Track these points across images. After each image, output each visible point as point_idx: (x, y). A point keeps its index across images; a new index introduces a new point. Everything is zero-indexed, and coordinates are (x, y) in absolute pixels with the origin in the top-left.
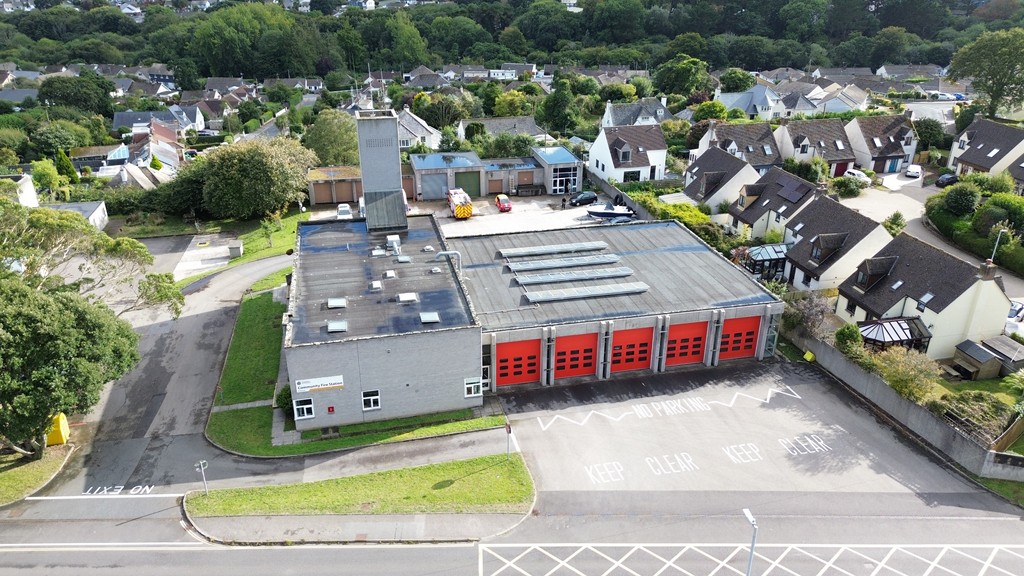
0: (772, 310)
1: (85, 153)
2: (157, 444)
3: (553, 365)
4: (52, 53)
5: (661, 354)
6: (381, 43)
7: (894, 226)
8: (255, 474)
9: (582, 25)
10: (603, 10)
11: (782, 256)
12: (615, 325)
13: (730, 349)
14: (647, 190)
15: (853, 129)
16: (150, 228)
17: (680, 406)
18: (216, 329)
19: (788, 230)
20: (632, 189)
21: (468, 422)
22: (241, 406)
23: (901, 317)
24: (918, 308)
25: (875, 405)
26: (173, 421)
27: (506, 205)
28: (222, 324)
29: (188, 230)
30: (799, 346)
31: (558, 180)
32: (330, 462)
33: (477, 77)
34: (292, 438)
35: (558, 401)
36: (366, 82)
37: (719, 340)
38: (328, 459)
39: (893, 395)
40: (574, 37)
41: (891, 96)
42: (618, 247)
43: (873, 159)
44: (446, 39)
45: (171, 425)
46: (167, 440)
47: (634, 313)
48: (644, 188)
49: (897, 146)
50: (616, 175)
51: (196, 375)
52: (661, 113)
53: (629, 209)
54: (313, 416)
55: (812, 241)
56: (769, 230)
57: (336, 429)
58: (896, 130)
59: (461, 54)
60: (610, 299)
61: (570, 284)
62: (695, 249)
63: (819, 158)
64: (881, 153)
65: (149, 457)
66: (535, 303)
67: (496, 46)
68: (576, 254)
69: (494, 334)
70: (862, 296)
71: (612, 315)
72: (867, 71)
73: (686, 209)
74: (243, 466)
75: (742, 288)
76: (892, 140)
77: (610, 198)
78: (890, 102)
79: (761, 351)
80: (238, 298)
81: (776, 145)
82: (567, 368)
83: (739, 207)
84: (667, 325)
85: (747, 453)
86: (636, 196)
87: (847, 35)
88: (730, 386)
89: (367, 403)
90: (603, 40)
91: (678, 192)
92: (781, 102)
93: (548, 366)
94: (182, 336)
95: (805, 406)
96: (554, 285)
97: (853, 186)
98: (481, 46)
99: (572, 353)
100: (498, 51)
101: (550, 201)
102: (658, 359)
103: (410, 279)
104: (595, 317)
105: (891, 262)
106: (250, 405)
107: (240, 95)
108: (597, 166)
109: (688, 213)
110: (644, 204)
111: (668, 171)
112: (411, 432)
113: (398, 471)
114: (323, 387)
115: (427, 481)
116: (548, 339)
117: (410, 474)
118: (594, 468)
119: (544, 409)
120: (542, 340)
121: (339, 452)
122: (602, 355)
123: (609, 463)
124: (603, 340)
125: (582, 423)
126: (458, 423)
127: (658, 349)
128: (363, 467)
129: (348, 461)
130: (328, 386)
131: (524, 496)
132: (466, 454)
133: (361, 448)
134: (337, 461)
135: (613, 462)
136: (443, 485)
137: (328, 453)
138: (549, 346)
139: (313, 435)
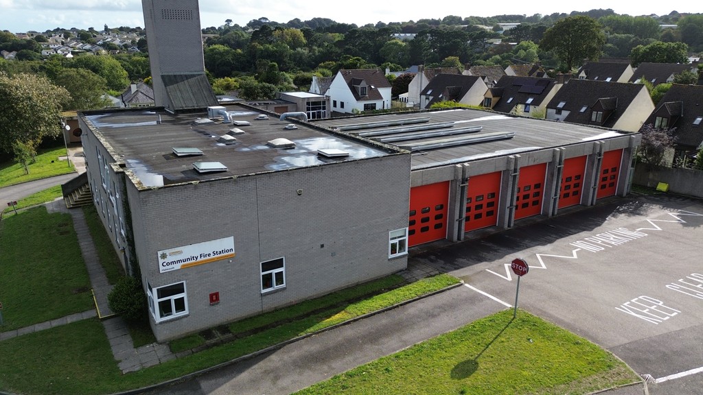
0: (635, 140)
3: (464, 215)
5: (555, 195)
15: (510, 73)
17: (616, 237)
19: (550, 110)
22: (39, 327)
32: (245, 376)
34: (152, 356)
35: (489, 253)
37: (599, 175)
38: (240, 371)
54: (186, 312)
55: (582, 111)
79: (625, 187)
82: (473, 218)
84: (563, 159)
89: (267, 281)
93: (460, 215)
99: (477, 199)
102: (553, 200)
105: (680, 106)
106: (55, 323)
112: (343, 312)
113: (376, 366)
114: (203, 259)
115: (437, 369)
116: (462, 179)
117: (400, 365)
118: (627, 307)
119: (481, 262)
120: (455, 181)
121: (251, 357)
122: (508, 198)
123: (636, 299)
124: (511, 179)
125: (544, 267)
126: (396, 291)
127: (554, 187)
128: (311, 373)
129: (277, 368)
130: (212, 257)
131: (602, 359)
132: (446, 323)
133: (284, 345)
134: (258, 371)
135: (641, 297)
136: (465, 369)
137: (235, 363)
138: (463, 188)
139: (192, 342)
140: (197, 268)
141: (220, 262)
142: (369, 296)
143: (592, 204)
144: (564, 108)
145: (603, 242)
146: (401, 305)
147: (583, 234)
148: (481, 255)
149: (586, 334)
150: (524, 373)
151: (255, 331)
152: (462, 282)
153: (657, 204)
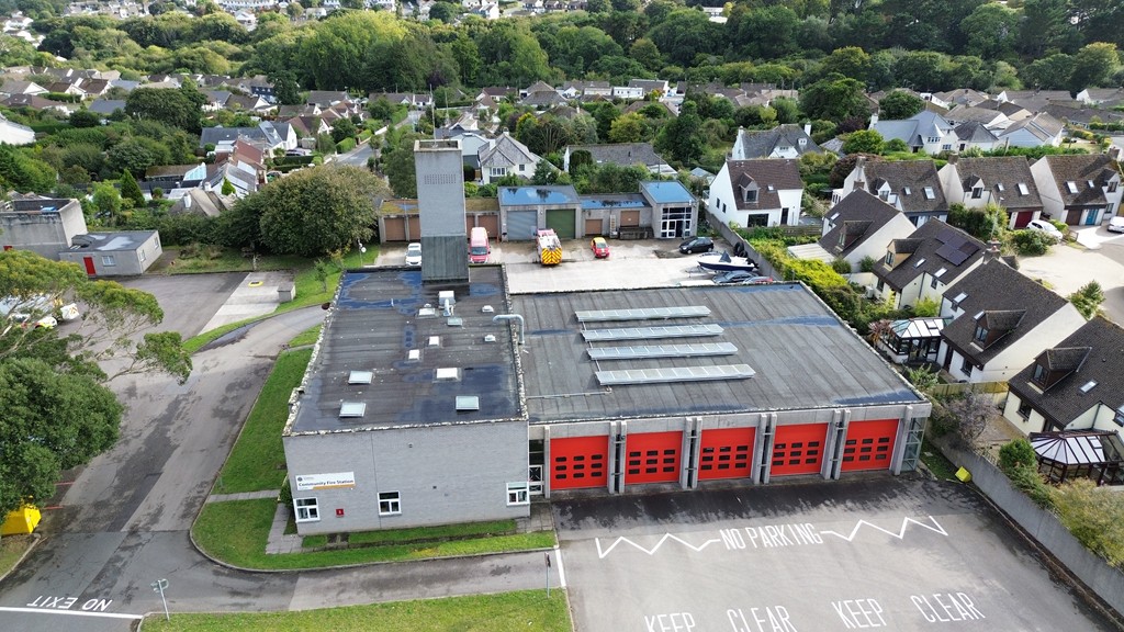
0: (914, 412)
1: (162, 172)
2: (133, 541)
3: (623, 469)
4: (158, 61)
5: (764, 461)
6: (500, 55)
7: (1088, 300)
8: (234, 593)
9: (725, 38)
10: (749, 20)
11: (936, 333)
12: (705, 422)
13: (856, 458)
14: (775, 237)
15: (1041, 170)
16: (204, 261)
17: (782, 535)
18: (241, 392)
19: (946, 301)
20: (757, 236)
21: (508, 539)
22: (242, 496)
23: (1091, 430)
24: (1115, 420)
25: (1049, 553)
26: (160, 511)
27: (603, 250)
28: (249, 386)
29: (244, 267)
30: (951, 458)
31: (668, 221)
32: (326, 582)
33: (598, 95)
34: (291, 545)
35: (626, 517)
36: (478, 99)
37: (842, 447)
38: (327, 578)
39: (1074, 544)
40: (715, 50)
41: (1093, 128)
42: (724, 314)
43: (1066, 208)
44: (570, 51)
45: (155, 518)
46: (145, 536)
47: (731, 408)
48: (773, 235)
49: (1097, 193)
50: (740, 219)
51: (202, 451)
52: (803, 142)
53: (750, 261)
54: (318, 519)
55: (977, 317)
56: (923, 297)
57: (345, 536)
58: (1098, 172)
59: (586, 69)
60: (702, 385)
61: (655, 362)
62: (822, 322)
63: (995, 205)
64: (1077, 200)
65: (119, 559)
66: (607, 386)
67: (626, 60)
68: (670, 322)
69: (547, 427)
70: (1040, 397)
71: (702, 409)
72: (1064, 95)
73: (816, 267)
74: (223, 580)
75: (876, 380)
76: (1092, 185)
77: (730, 245)
78: (1091, 134)
79: (898, 463)
80: (274, 354)
81: (940, 187)
82: (643, 472)
83: (886, 266)
84: (773, 426)
85: (865, 613)
86: (762, 245)
87: (1042, 51)
88: (851, 510)
89: (384, 506)
90: (748, 54)
91: (814, 242)
92: (953, 133)
93: (617, 470)
94: (200, 398)
95: (952, 547)
96: (635, 362)
97: (1038, 242)
98: (608, 59)
99: (649, 453)
100: (627, 65)
101: (656, 247)
102: (761, 468)
103: (456, 348)
104: (679, 410)
105: (1082, 354)
106: (253, 495)
107: (340, 111)
108: (718, 206)
109: (820, 272)
110: (768, 256)
111: (804, 214)
112: (436, 547)
113: (406, 604)
114: (329, 484)
116: (617, 437)
117: (421, 610)
118: (656, 619)
120: (610, 436)
121: (346, 568)
122: (687, 459)
123: (677, 614)
124: (688, 441)
125: (652, 552)
127: (761, 454)
128: (365, 595)
129: (350, 583)
130: (336, 484)
132: (494, 585)
133: (369, 566)
134: (337, 581)
135: (685, 613)
137: (328, 569)
138: (619, 445)
139: (318, 542)
140: (325, 490)
143: (832, 478)
144: (961, 304)
147: (755, 521)
151: (363, 546)
152: (557, 547)
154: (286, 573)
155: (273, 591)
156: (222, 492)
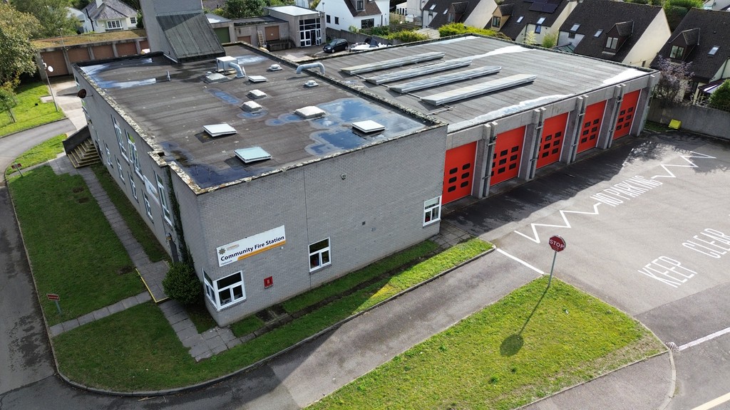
0: (655, 79)
3: (491, 171)
5: (575, 143)
17: (633, 187)
19: (563, 33)
23: (721, 79)
32: (312, 359)
34: (218, 341)
37: (617, 119)
38: (307, 355)
50: (356, 23)
54: (244, 298)
55: (597, 35)
57: (278, 308)
68: (421, 64)
79: (640, 126)
82: (496, 173)
84: (585, 107)
89: (314, 261)
93: (486, 173)
101: (304, 52)
102: (573, 147)
105: (697, 33)
108: (328, 21)
112: (387, 285)
113: (430, 344)
114: (257, 249)
115: (486, 346)
116: (490, 138)
117: (452, 343)
118: (648, 269)
119: (509, 222)
120: (483, 140)
121: (313, 339)
122: (532, 151)
123: (656, 260)
124: (535, 132)
125: (569, 226)
126: (432, 260)
127: (574, 135)
128: (372, 353)
129: (340, 350)
130: (265, 246)
131: (631, 329)
132: (486, 295)
133: (341, 325)
134: (323, 354)
135: (660, 258)
136: (512, 345)
137: (299, 346)
138: (490, 147)
139: (252, 325)
140: (252, 258)
141: (274, 249)
142: (408, 265)
143: (607, 147)
144: (578, 32)
145: (621, 194)
146: (441, 276)
147: (602, 184)
148: (507, 213)
149: (614, 301)
150: (565, 347)
151: (309, 310)
152: (494, 247)
153: (670, 144)
154: (251, 370)
155: (256, 394)
156: (64, 319)
